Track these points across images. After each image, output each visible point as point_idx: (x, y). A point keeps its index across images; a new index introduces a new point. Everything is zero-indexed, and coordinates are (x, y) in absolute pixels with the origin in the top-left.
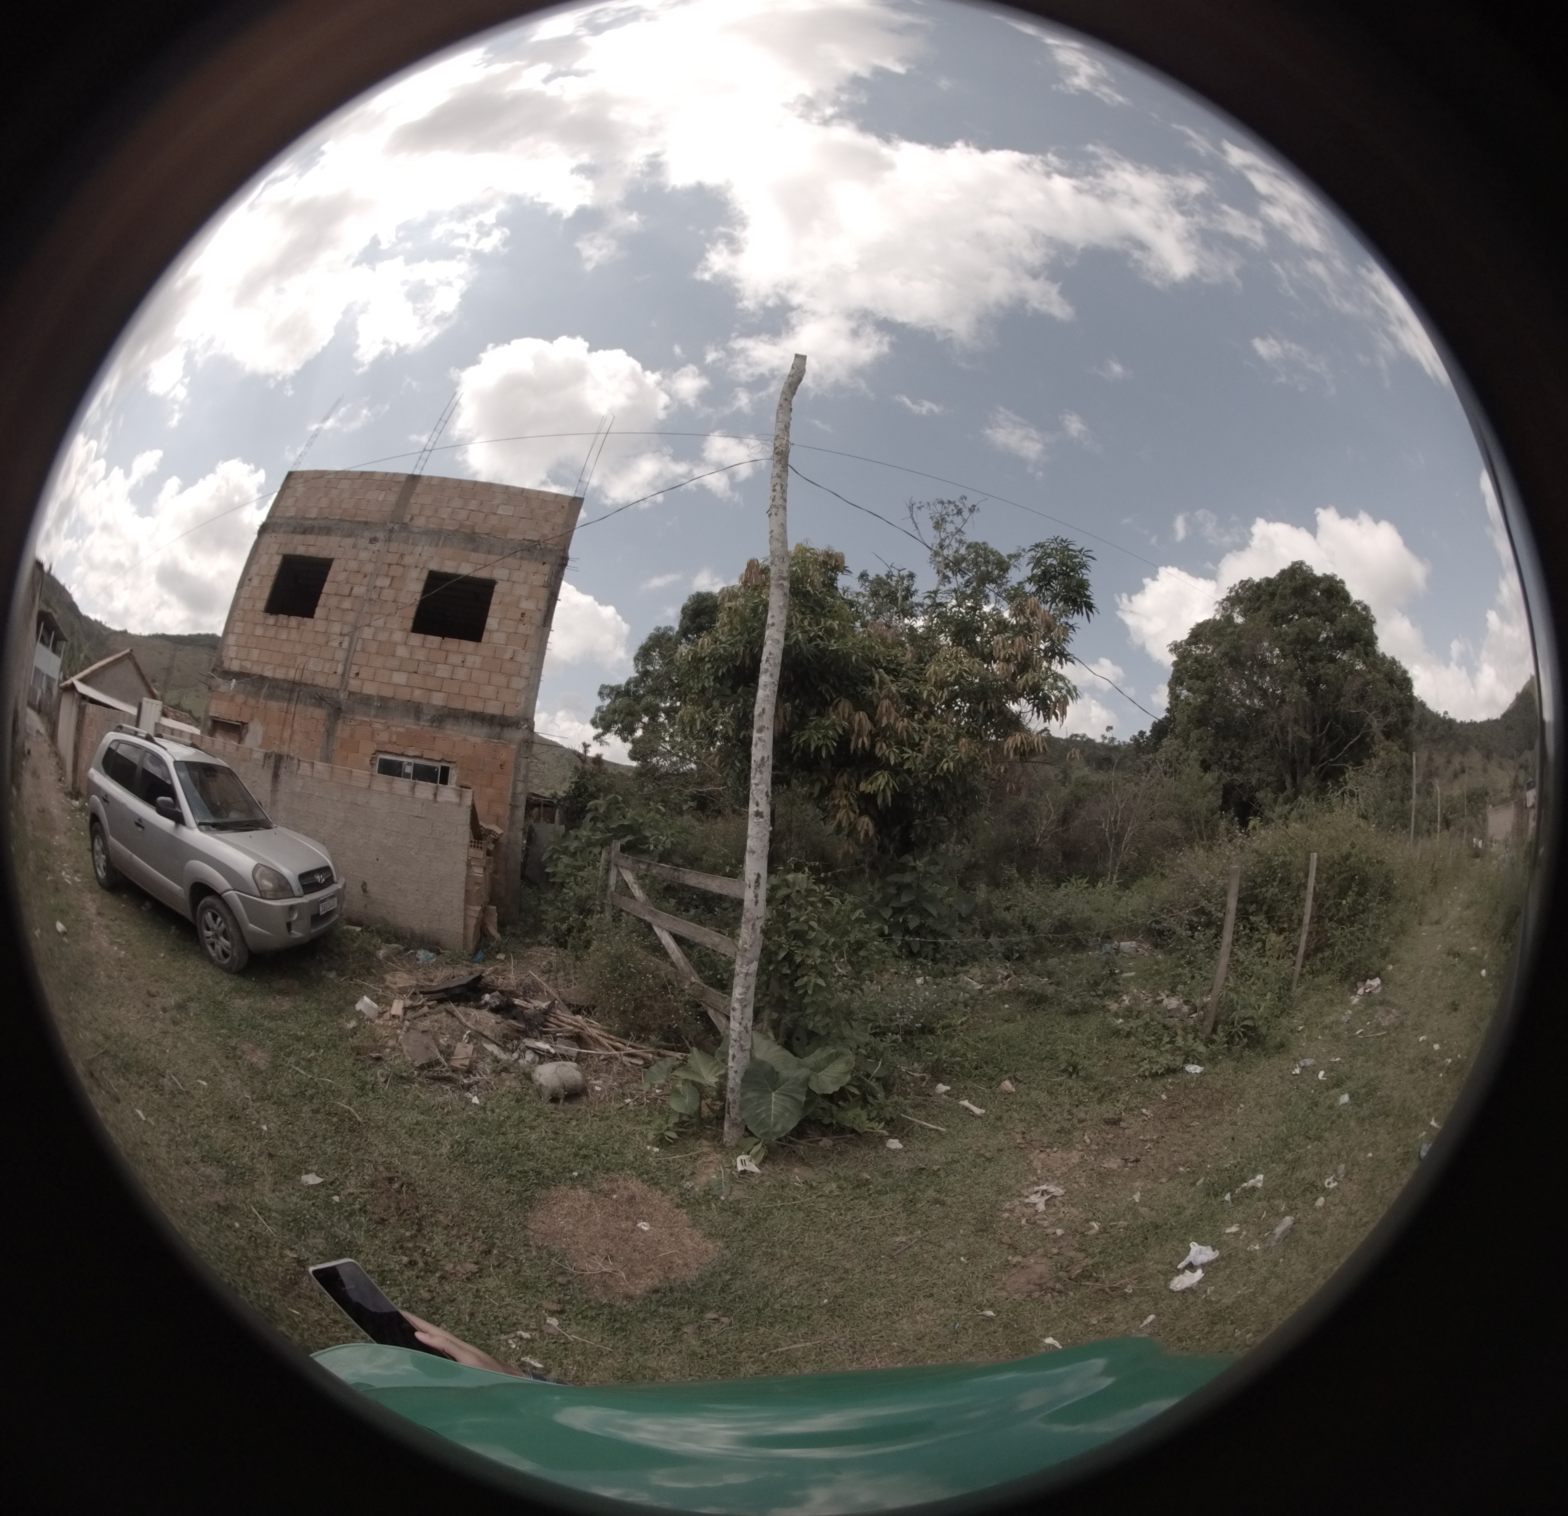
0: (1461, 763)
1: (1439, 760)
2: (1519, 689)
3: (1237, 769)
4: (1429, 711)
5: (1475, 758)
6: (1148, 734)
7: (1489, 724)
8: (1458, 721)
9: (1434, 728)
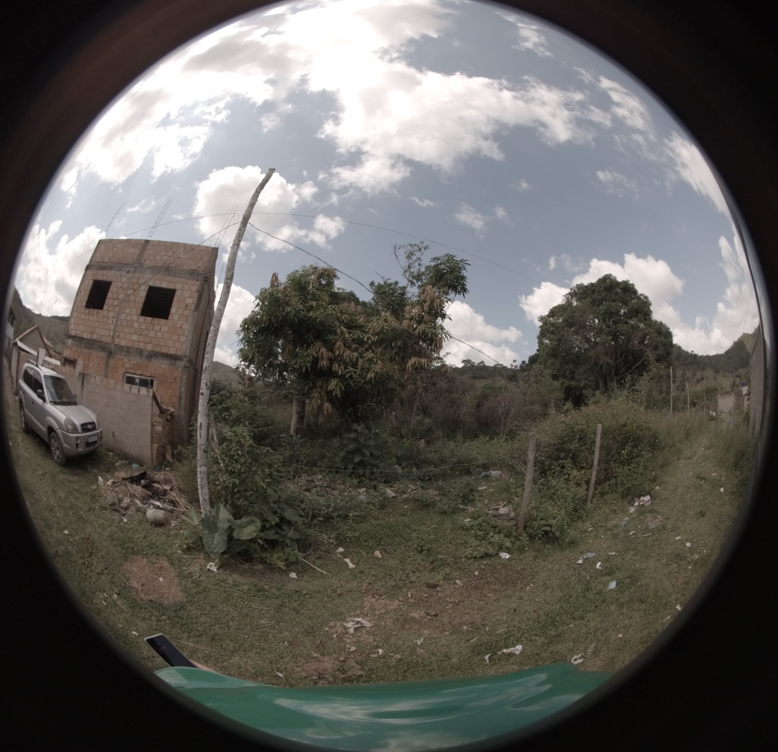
0: (701, 375)
1: (689, 374)
2: (736, 340)
3: (573, 379)
4: (683, 350)
5: (709, 373)
6: (527, 362)
7: (717, 357)
8: (700, 355)
9: (686, 359)
